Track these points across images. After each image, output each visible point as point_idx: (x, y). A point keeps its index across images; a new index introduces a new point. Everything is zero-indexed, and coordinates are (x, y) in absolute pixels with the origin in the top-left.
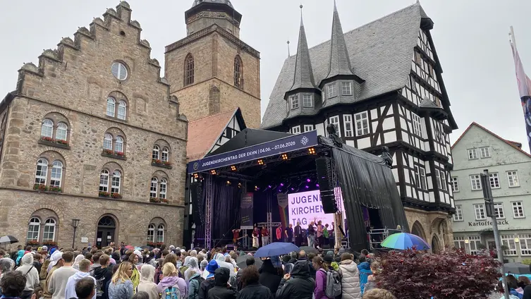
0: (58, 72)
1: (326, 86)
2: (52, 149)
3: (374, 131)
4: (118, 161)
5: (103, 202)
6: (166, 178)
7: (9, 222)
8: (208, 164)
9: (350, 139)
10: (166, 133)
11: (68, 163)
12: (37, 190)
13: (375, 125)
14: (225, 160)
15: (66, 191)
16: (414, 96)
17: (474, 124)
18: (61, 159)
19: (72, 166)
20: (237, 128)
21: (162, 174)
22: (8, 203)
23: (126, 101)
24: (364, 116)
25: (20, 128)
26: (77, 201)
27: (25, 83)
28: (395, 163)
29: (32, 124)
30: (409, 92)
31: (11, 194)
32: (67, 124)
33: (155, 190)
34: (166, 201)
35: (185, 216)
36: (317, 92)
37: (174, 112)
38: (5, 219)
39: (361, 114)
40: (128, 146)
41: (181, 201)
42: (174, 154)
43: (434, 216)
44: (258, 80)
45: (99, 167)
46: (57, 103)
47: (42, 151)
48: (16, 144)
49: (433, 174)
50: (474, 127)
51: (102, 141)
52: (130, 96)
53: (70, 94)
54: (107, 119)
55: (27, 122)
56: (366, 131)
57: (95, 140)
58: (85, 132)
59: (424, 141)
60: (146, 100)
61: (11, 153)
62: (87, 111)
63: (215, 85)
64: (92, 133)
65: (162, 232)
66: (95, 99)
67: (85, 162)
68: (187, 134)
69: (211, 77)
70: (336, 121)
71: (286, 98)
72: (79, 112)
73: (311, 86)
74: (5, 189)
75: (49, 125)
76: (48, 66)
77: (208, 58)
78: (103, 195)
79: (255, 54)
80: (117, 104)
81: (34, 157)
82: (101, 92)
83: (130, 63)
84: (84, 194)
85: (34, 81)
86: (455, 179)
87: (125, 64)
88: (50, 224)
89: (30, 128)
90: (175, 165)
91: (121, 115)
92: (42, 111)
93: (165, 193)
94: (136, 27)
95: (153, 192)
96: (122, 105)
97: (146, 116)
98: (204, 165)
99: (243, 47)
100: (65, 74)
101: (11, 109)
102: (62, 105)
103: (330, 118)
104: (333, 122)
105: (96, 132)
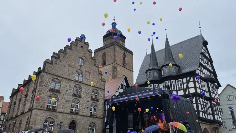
0: (58, 63)
1: (164, 68)
2: (54, 93)
3: (185, 88)
4: (78, 98)
5: (72, 115)
6: (96, 106)
7: (37, 123)
8: (115, 100)
9: (175, 91)
10: (97, 87)
11: (59, 99)
12: (47, 110)
13: (185, 85)
14: (123, 99)
15: (58, 110)
16: (201, 73)
17: (228, 85)
18: (57, 97)
19: (61, 100)
20: (125, 84)
21: (95, 104)
22: (37, 115)
23: (82, 73)
25: (43, 84)
26: (62, 115)
27: (46, 67)
28: (194, 102)
29: (47, 83)
30: (199, 71)
31: (38, 111)
32: (60, 83)
33: (92, 111)
34: (96, 116)
35: (104, 122)
36: (160, 71)
37: (100, 78)
38: (35, 121)
39: (179, 80)
40: (82, 92)
41: (102, 116)
42: (99, 96)
43: (213, 126)
44: (132, 63)
45: (71, 100)
46: (57, 75)
47: (50, 94)
48: (41, 91)
49: (211, 107)
50: (228, 86)
51: (73, 90)
52: (84, 72)
53: (62, 71)
54: (75, 81)
55: (45, 82)
56: (181, 87)
57: (70, 89)
58: (66, 86)
59: (207, 92)
60: (90, 73)
61: (39, 94)
62: (68, 78)
63: (115, 66)
64: (69, 87)
65: (94, 129)
66: (71, 73)
67: (66, 99)
68: (105, 87)
69: (113, 62)
70: (169, 83)
71: (146, 72)
72: (64, 78)
73: (157, 68)
74: (36, 109)
75: (53, 83)
76: (55, 60)
77: (112, 55)
78: (72, 113)
79: (131, 53)
80: (79, 75)
81: (47, 96)
82: (73, 70)
83: (84, 58)
84: (65, 112)
85: (49, 66)
86: (222, 109)
87: (82, 59)
88: (51, 124)
89: (47, 84)
90: (100, 100)
91: (80, 79)
92: (51, 77)
93: (96, 112)
94: (87, 44)
95: (91, 111)
96: (81, 75)
97: (89, 80)
98: (114, 100)
99: (127, 50)
100: (60, 63)
101: (40, 77)
102: (59, 75)
104: (167, 83)
105: (70, 86)
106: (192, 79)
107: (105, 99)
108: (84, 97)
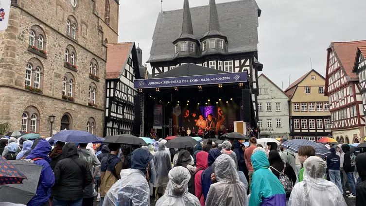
1: (208, 40)
2: (35, 56)
4: (72, 72)
5: (65, 103)
6: (95, 89)
7: (11, 116)
8: (154, 83)
10: (97, 54)
11: (45, 69)
12: (27, 90)
13: (237, 69)
14: (171, 82)
15: (44, 92)
17: (262, 75)
18: (41, 66)
19: (47, 73)
21: (93, 85)
22: (9, 100)
24: (230, 63)
25: (17, 35)
26: (50, 101)
29: (23, 32)
31: (11, 91)
32: (43, 37)
34: (95, 105)
37: (101, 38)
38: (8, 113)
39: (228, 62)
40: (77, 61)
41: (103, 106)
42: (100, 72)
44: (117, 20)
45: (63, 75)
46: (38, 18)
47: (30, 57)
48: (14, 49)
51: (64, 55)
52: (79, 21)
53: (46, 12)
54: (67, 38)
55: (20, 30)
57: (60, 53)
58: (55, 46)
60: (87, 26)
61: (11, 56)
62: (56, 28)
64: (58, 47)
67: (55, 71)
68: (106, 56)
70: (214, 64)
71: (175, 43)
72: (51, 28)
74: (7, 87)
75: (32, 35)
78: (64, 98)
80: (71, 25)
81: (25, 62)
82: (64, 14)
84: (54, 96)
88: (33, 119)
89: (23, 36)
90: (100, 80)
91: (73, 36)
92: (31, 22)
93: (95, 100)
96: (73, 28)
97: (86, 39)
98: (150, 84)
102: (42, 20)
103: (210, 62)
104: (211, 64)
105: (60, 46)
106: (248, 63)
107: (107, 78)
108: (80, 72)
